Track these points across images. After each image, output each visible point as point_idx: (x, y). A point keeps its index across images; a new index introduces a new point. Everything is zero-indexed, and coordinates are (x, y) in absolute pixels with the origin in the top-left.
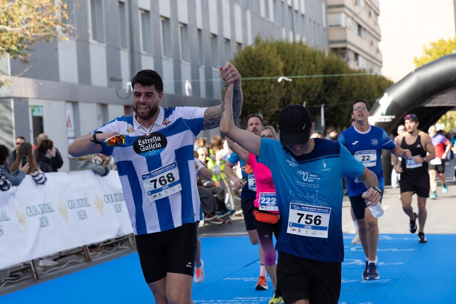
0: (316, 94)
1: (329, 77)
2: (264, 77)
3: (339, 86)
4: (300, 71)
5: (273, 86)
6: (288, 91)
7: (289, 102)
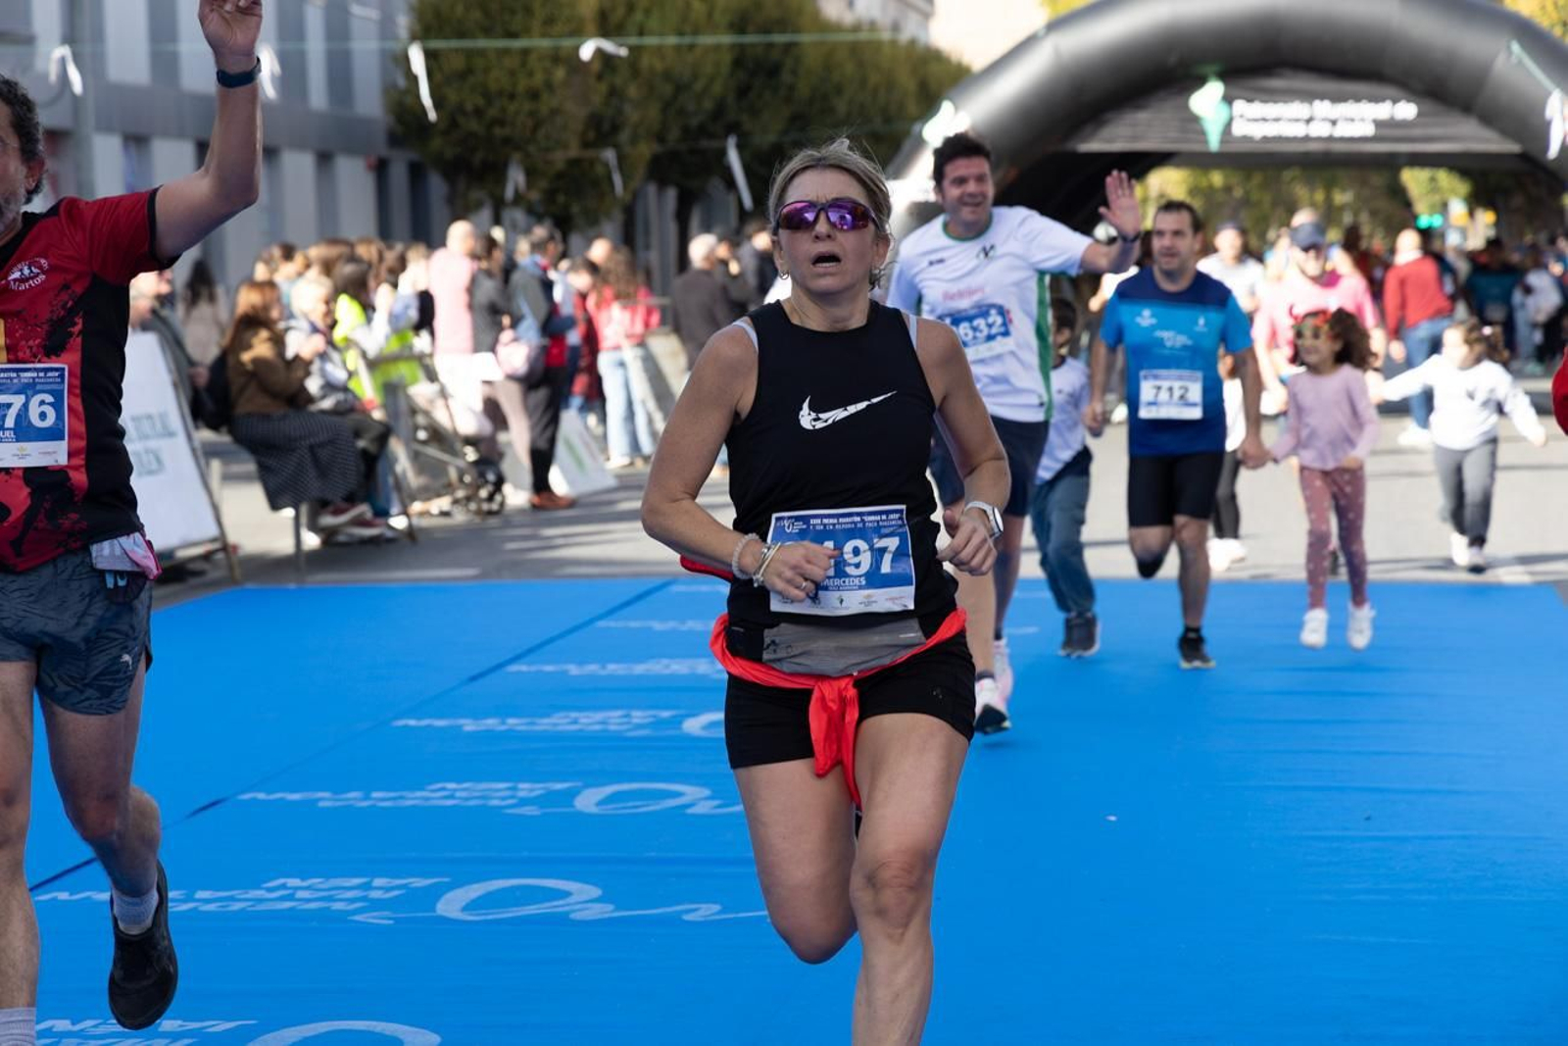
0: (708, 105)
1: (753, 45)
2: (531, 37)
3: (786, 77)
4: (653, 23)
5: (560, 73)
6: (614, 93)
7: (615, 128)
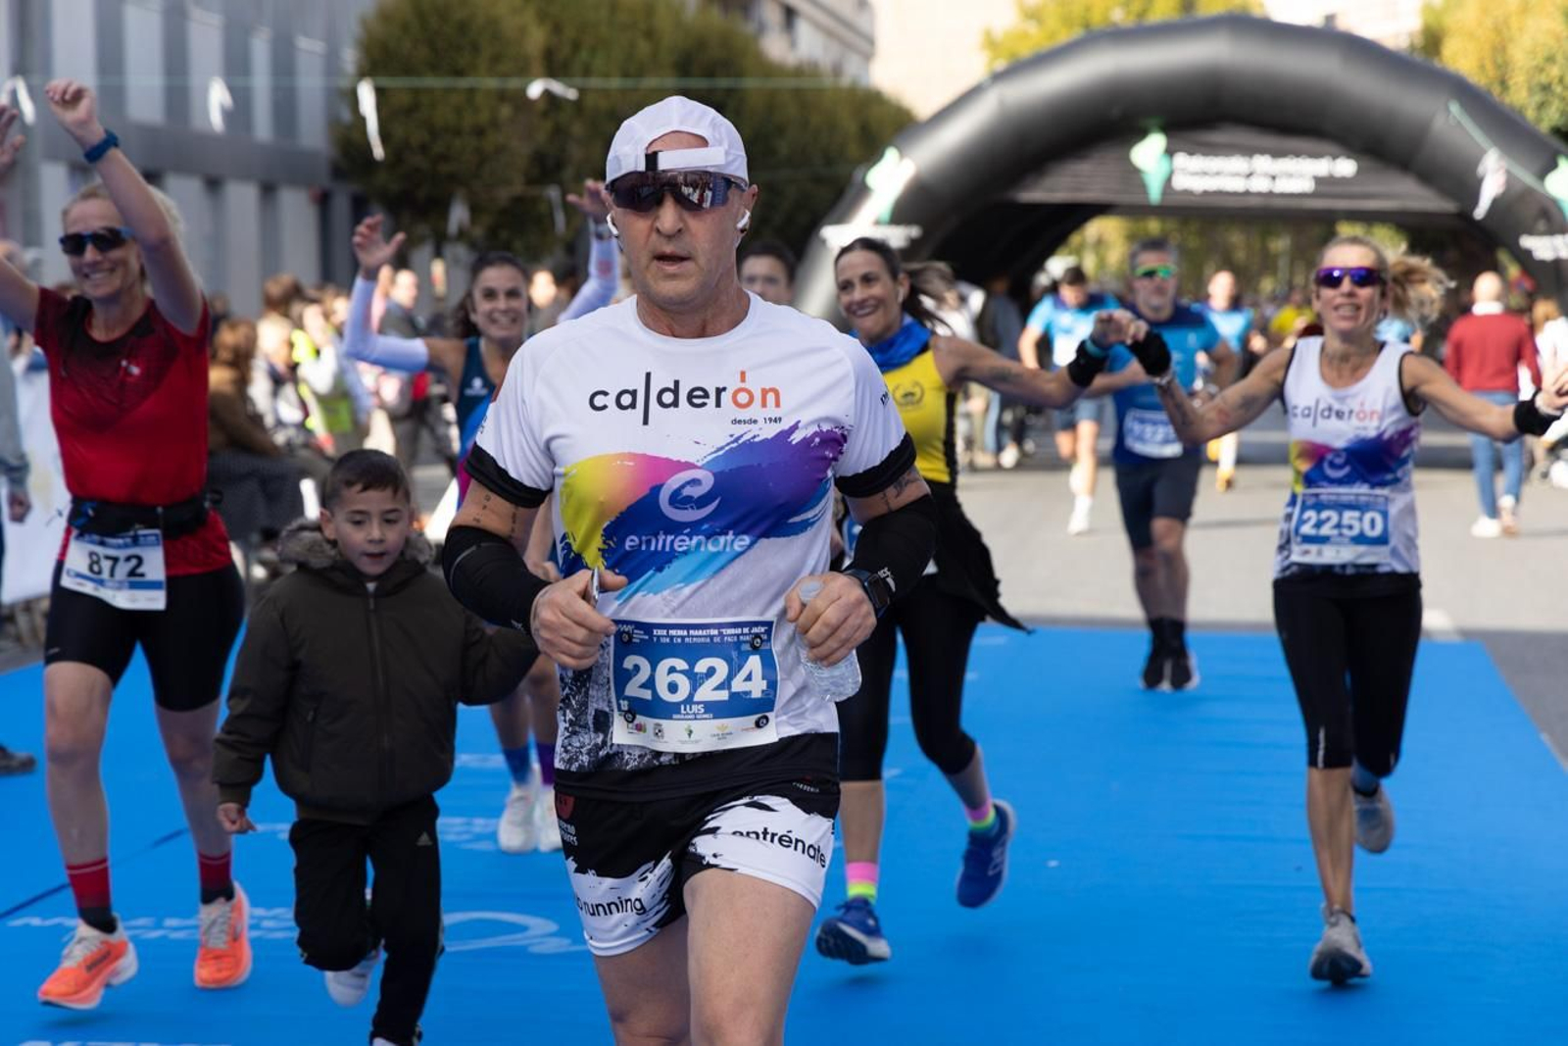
2: (478, 76)
5: (505, 111)
6: (559, 132)
7: (559, 165)
